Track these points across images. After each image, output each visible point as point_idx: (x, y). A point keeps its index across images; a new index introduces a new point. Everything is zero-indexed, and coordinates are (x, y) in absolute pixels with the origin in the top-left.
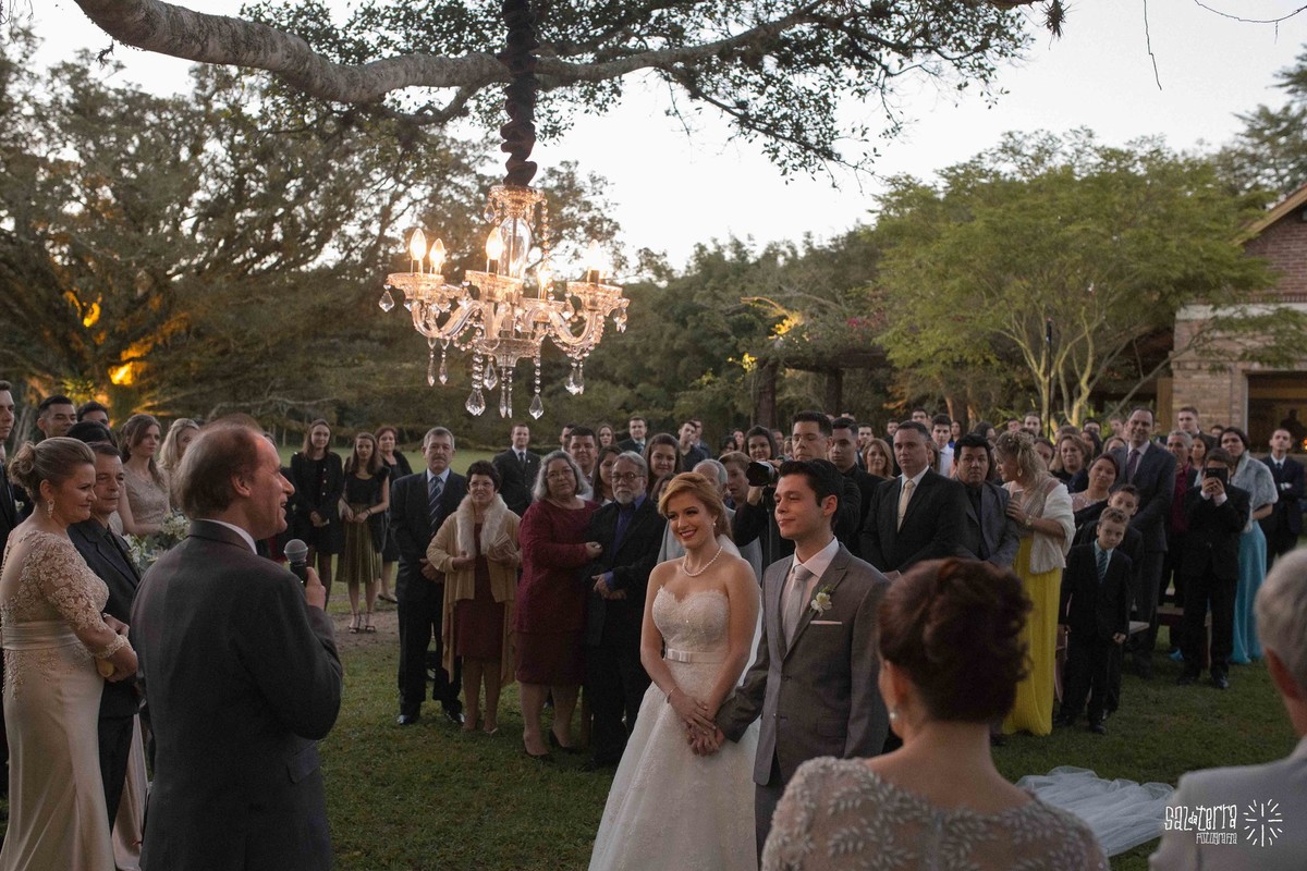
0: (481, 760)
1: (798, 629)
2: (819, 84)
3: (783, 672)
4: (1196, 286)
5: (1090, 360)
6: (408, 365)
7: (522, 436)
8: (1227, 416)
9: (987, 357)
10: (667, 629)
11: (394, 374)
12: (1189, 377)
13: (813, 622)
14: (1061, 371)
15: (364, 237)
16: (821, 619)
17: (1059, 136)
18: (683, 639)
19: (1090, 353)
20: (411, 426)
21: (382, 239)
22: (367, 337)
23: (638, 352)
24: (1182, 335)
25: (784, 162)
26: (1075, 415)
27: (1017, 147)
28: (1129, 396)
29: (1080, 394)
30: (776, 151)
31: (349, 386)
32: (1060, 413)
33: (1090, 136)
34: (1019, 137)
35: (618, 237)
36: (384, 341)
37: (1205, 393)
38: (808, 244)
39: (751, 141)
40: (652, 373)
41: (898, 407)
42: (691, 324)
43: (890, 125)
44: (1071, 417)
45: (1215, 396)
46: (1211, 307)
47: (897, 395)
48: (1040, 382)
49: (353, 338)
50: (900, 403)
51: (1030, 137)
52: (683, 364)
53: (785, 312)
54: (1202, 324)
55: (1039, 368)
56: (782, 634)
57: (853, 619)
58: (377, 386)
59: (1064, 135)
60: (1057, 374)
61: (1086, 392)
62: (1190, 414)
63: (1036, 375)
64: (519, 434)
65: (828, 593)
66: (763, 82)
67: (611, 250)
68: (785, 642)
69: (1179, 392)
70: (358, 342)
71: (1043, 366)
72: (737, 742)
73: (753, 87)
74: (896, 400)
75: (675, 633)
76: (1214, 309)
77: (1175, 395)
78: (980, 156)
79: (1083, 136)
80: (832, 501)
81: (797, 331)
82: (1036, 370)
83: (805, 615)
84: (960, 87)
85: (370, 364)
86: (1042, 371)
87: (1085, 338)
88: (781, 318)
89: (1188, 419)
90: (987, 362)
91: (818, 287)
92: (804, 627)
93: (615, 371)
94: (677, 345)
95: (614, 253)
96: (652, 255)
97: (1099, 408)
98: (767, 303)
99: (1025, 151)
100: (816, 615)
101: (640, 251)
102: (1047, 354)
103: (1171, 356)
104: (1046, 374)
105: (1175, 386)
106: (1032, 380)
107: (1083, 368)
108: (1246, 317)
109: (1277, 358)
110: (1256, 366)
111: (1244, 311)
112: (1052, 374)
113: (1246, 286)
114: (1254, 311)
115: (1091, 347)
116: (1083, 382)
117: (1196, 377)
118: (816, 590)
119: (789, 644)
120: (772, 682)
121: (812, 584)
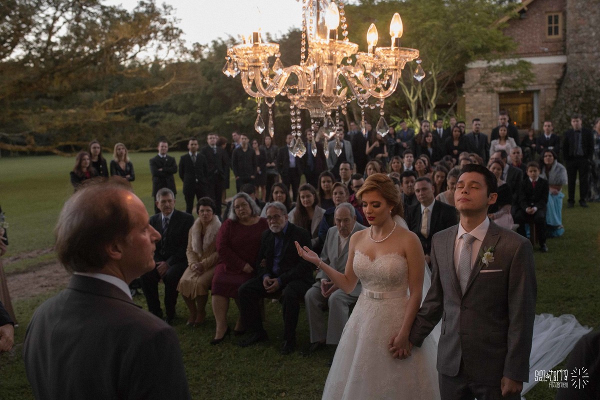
0: (192, 345)
1: (471, 277)
3: (461, 304)
4: (483, 52)
5: (436, 90)
6: (72, 111)
7: (164, 148)
8: (490, 113)
10: (364, 278)
11: (65, 116)
12: (472, 96)
13: (482, 271)
14: (420, 96)
15: (37, 41)
16: (488, 269)
18: (376, 284)
19: (436, 86)
20: (76, 143)
21: (49, 43)
22: (45, 97)
23: (189, 97)
24: (468, 76)
29: (430, 107)
31: (41, 124)
32: (421, 116)
35: (182, 37)
36: (58, 99)
37: (480, 103)
40: (196, 107)
42: (215, 81)
45: (484, 104)
46: (487, 61)
48: (410, 102)
49: (37, 98)
52: (212, 102)
54: (484, 69)
55: (410, 93)
57: (509, 267)
58: (57, 123)
60: (418, 98)
61: (434, 106)
63: (408, 98)
64: (162, 147)
65: (491, 252)
67: (179, 44)
69: (468, 103)
70: (40, 100)
71: (412, 93)
72: (420, 347)
75: (369, 279)
76: (489, 62)
77: (466, 105)
80: (494, 196)
82: (408, 96)
83: (475, 266)
85: (50, 111)
86: (411, 96)
87: (432, 79)
92: (475, 276)
93: (177, 108)
94: (209, 92)
95: (180, 46)
96: (201, 46)
97: (439, 113)
100: (484, 266)
101: (194, 44)
102: (414, 88)
103: (464, 86)
104: (413, 98)
105: (466, 100)
106: (406, 101)
107: (431, 94)
108: (504, 65)
109: (518, 84)
110: (502, 89)
111: (503, 63)
112: (416, 98)
113: (504, 51)
114: (508, 62)
115: (436, 83)
116: (432, 101)
117: (475, 95)
118: (483, 250)
119: (464, 285)
120: (452, 310)
121: (478, 246)
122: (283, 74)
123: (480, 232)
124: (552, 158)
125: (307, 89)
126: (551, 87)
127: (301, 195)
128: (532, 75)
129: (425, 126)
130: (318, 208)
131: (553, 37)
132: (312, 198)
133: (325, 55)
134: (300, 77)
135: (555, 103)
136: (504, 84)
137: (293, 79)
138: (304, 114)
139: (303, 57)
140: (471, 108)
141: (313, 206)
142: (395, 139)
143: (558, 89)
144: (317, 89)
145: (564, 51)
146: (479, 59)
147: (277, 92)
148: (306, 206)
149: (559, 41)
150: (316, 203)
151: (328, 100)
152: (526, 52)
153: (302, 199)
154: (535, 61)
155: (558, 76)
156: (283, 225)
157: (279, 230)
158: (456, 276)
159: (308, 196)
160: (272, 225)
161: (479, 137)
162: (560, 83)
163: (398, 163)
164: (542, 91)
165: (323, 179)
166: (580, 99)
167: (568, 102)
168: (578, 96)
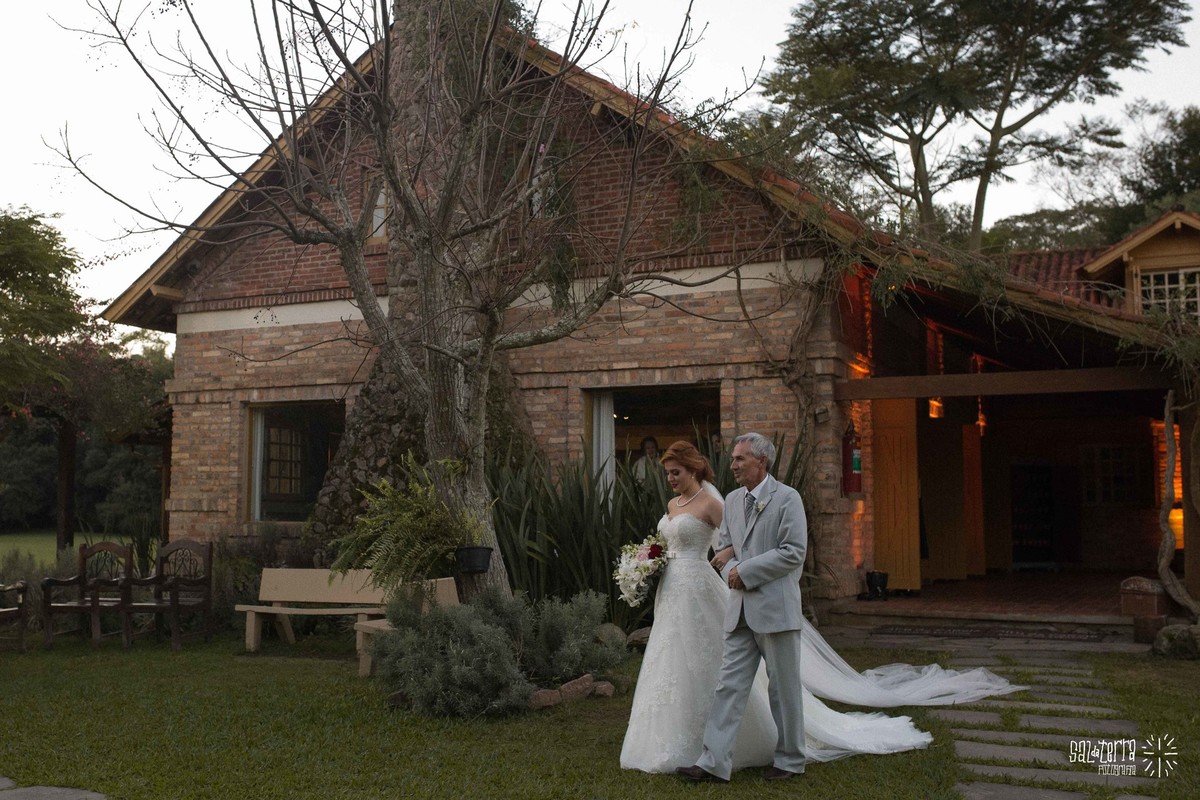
12: (188, 414)
69: (179, 436)
117: (195, 414)
140: (182, 450)
152: (314, 287)
164: (349, 402)
166: (396, 429)
167: (364, 439)
168: (391, 420)
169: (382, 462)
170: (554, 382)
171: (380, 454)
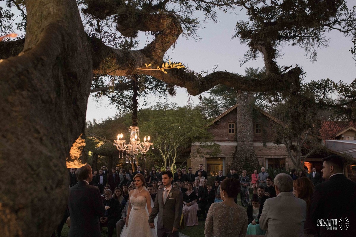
2: (130, 94)
4: (198, 139)
5: (176, 154)
9: (151, 153)
12: (194, 158)
16: (171, 198)
17: (169, 104)
19: (176, 153)
24: (192, 149)
25: (120, 109)
26: (172, 167)
27: (160, 105)
28: (184, 163)
29: (173, 163)
30: (119, 107)
33: (176, 104)
34: (160, 103)
38: (95, 122)
39: (113, 104)
41: (120, 166)
43: (144, 103)
44: (171, 168)
46: (200, 143)
47: (120, 162)
48: (164, 159)
50: (120, 165)
51: (163, 104)
53: (98, 141)
54: (199, 146)
55: (164, 155)
56: (163, 202)
57: (176, 198)
59: (170, 103)
61: (175, 162)
62: (202, 166)
65: (172, 193)
66: (118, 92)
68: (163, 203)
69: (192, 162)
71: (165, 156)
73: (116, 93)
74: (120, 164)
75: (135, 204)
76: (201, 143)
78: (151, 107)
79: (174, 104)
81: (102, 146)
82: (163, 157)
83: (168, 197)
84: (160, 97)
86: (165, 157)
87: (175, 150)
88: (98, 143)
89: (201, 166)
90: (151, 154)
91: (99, 134)
92: (167, 200)
98: (95, 139)
99: (162, 106)
102: (166, 153)
103: (191, 154)
104: (165, 158)
105: (191, 161)
106: (162, 159)
107: (174, 156)
108: (207, 145)
109: (213, 154)
110: (208, 156)
111: (207, 144)
112: (167, 157)
113: (207, 139)
114: (209, 144)
115: (176, 151)
116: (174, 160)
117: (196, 158)
118: (170, 193)
119: (164, 203)
120: (161, 210)
121: (169, 192)
122: (126, 146)
123: (169, 189)
124: (218, 183)
125: (130, 149)
126: (230, 156)
127: (116, 191)
128: (220, 150)
129: (168, 169)
130: (122, 196)
131: (231, 134)
132: (120, 192)
133: (134, 143)
134: (129, 147)
135: (232, 164)
136: (208, 153)
137: (128, 147)
138: (129, 154)
139: (130, 143)
140: (193, 164)
141: (120, 196)
142: (155, 176)
143: (233, 158)
144: (132, 149)
145: (236, 141)
146: (196, 141)
147: (124, 149)
148: (117, 195)
149: (234, 136)
150: (121, 194)
151: (134, 152)
152: (219, 140)
153: (116, 193)
154: (222, 144)
155: (234, 152)
156: (110, 198)
157: (108, 199)
158: (163, 200)
159: (119, 192)
160: (107, 197)
161: (191, 175)
162: (234, 155)
163: (155, 184)
164: (226, 158)
165: (123, 187)
166: (243, 163)
167: (237, 164)
168: (242, 162)
169: (241, 167)
170: (261, 157)
171: (241, 166)
